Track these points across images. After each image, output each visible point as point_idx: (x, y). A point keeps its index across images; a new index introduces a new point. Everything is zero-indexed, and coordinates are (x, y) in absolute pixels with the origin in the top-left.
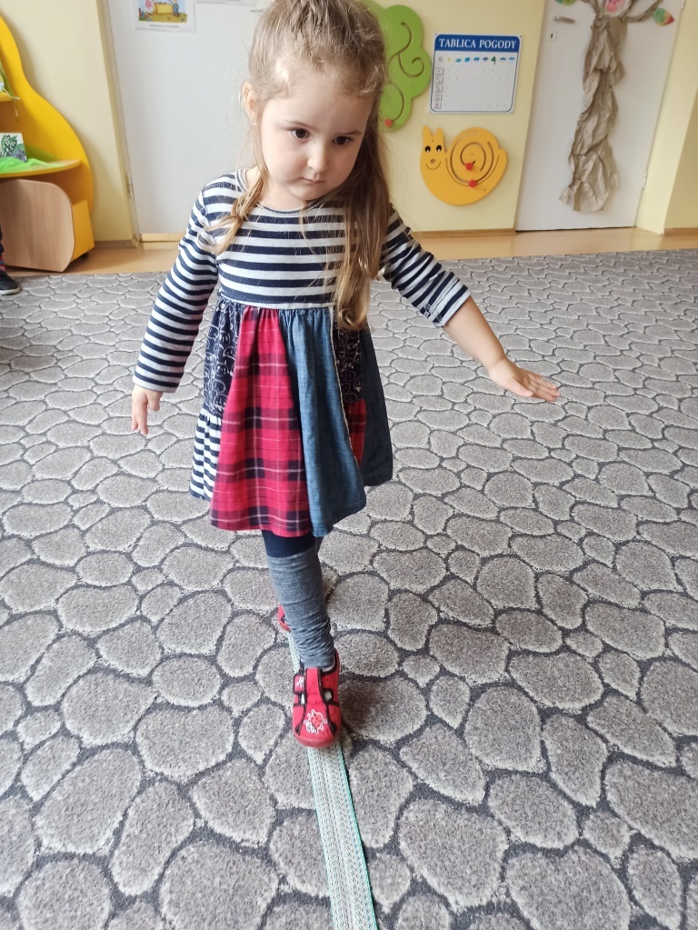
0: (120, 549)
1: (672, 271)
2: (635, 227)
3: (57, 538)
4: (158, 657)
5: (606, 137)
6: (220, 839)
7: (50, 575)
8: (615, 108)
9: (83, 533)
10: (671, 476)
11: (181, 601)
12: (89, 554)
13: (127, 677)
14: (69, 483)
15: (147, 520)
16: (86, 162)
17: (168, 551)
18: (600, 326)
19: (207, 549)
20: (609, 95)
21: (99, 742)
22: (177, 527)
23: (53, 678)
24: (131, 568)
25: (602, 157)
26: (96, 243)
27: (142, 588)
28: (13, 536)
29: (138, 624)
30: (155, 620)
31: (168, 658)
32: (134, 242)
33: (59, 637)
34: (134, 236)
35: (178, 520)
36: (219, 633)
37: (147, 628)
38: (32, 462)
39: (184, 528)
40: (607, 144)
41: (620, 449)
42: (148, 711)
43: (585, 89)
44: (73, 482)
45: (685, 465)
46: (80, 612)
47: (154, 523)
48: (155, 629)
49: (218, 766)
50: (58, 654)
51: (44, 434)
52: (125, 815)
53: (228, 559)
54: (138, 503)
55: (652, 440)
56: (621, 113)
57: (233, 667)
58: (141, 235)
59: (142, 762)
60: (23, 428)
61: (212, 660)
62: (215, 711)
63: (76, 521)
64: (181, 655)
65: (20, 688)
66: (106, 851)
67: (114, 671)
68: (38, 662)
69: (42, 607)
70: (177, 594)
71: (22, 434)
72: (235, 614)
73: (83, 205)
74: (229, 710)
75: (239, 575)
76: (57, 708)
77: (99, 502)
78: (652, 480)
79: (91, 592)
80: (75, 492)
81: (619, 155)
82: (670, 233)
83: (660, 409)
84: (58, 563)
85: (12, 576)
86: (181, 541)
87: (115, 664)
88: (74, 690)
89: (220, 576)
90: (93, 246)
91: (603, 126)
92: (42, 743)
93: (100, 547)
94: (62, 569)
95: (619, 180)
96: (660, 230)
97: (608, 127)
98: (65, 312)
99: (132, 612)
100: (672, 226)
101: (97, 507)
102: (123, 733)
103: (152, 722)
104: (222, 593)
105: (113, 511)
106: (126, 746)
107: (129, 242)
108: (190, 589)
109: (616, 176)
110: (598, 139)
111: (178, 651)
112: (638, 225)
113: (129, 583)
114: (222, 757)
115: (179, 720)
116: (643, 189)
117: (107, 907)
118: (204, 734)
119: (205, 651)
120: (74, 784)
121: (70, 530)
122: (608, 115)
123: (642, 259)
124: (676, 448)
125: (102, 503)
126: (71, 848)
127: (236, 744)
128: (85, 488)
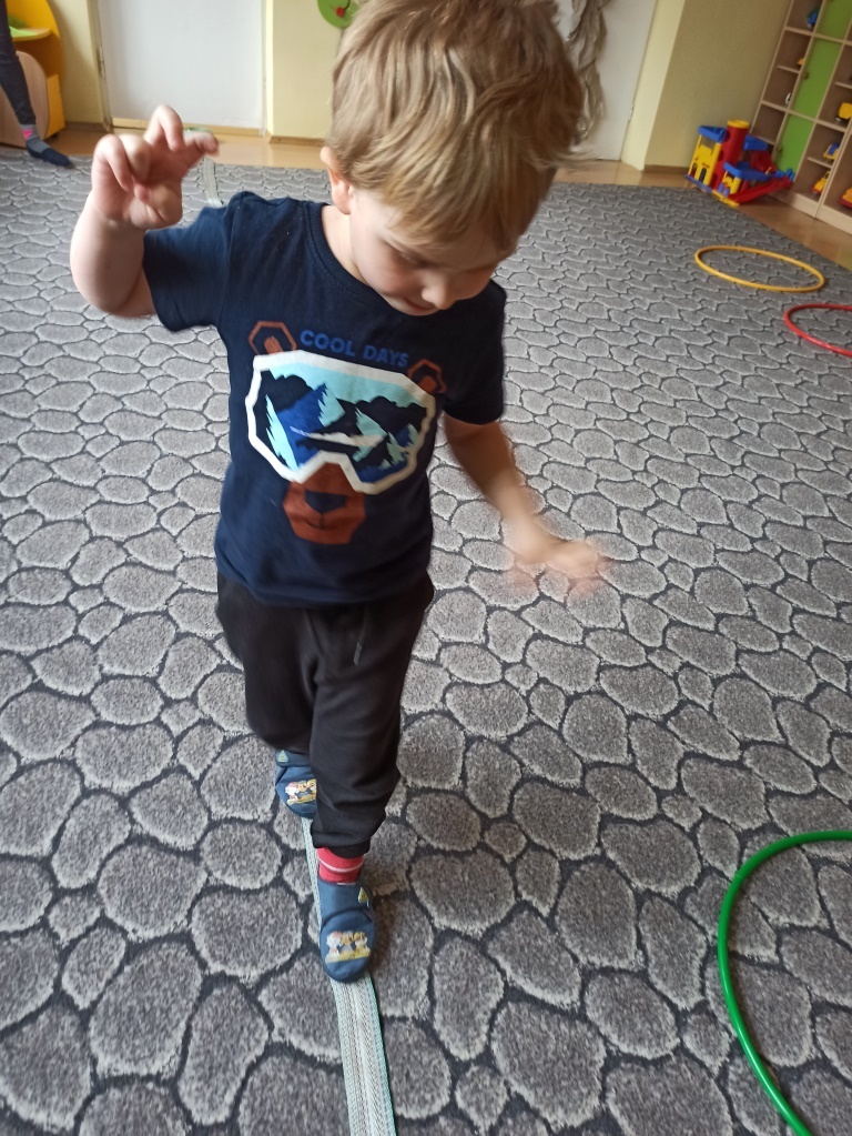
0: (129, 355)
1: (632, 206)
2: (620, 161)
3: (81, 345)
4: (164, 408)
5: (593, 62)
6: (208, 477)
7: (81, 364)
8: (603, 33)
9: (100, 345)
10: (548, 349)
11: (176, 385)
12: (106, 356)
13: (145, 415)
14: (82, 314)
15: (147, 342)
16: (56, 32)
17: (165, 359)
18: (543, 246)
19: (194, 361)
20: (597, 17)
21: (131, 439)
22: (171, 348)
23: (96, 412)
24: (139, 366)
25: (589, 83)
26: (67, 123)
27: (148, 376)
28: (46, 342)
29: (148, 393)
30: (160, 392)
31: (171, 409)
32: (105, 126)
33: (94, 395)
34: (105, 120)
35: (172, 344)
36: (204, 401)
37: (154, 395)
38: (48, 299)
39: (176, 348)
40: (594, 70)
41: (518, 330)
42: (161, 430)
43: (574, 7)
44: (85, 314)
45: (561, 343)
46: (108, 384)
47: (152, 343)
48: (160, 396)
49: (206, 453)
50: (97, 401)
51: (53, 281)
52: (152, 465)
53: (209, 366)
54: (139, 331)
55: (545, 327)
56: (610, 37)
57: (215, 416)
58: (111, 119)
59: (160, 449)
60: (34, 276)
61: (201, 413)
62: (204, 434)
63: (92, 337)
64: (179, 409)
65: (76, 414)
66: (144, 476)
67: (135, 412)
68: (84, 403)
69: (79, 379)
70: (174, 382)
71: (34, 280)
72: (215, 394)
73: (54, 79)
74: (213, 434)
75: (218, 376)
76: (102, 424)
77: (107, 327)
78: (531, 351)
79: (111, 375)
80: (87, 320)
81: (605, 82)
82: (650, 170)
83: (563, 307)
84: (84, 358)
85: (53, 362)
86: (175, 355)
87: (134, 409)
88: (111, 417)
89: (204, 375)
90: (62, 125)
91: (590, 49)
92: (96, 437)
93: (113, 353)
94: (88, 362)
95: (605, 108)
96: (641, 167)
97: (594, 52)
98: (48, 188)
99: (144, 386)
100: (652, 163)
101: (107, 331)
102: (147, 437)
103: (163, 434)
104: (207, 384)
105: (119, 334)
106: (149, 442)
107: (100, 125)
108: (182, 380)
109: (601, 105)
110: (585, 63)
111: (177, 407)
112: (623, 160)
113: (139, 373)
114: (208, 450)
115: (181, 435)
116: (629, 122)
117: (147, 493)
118: (197, 440)
119: (196, 408)
120: (119, 452)
121: (89, 342)
122: (595, 39)
123: (611, 192)
124: (560, 332)
125: (110, 329)
126: (123, 474)
127: (217, 446)
128: (95, 318)
